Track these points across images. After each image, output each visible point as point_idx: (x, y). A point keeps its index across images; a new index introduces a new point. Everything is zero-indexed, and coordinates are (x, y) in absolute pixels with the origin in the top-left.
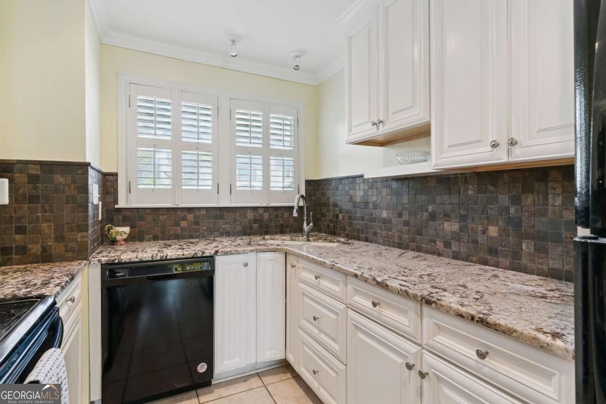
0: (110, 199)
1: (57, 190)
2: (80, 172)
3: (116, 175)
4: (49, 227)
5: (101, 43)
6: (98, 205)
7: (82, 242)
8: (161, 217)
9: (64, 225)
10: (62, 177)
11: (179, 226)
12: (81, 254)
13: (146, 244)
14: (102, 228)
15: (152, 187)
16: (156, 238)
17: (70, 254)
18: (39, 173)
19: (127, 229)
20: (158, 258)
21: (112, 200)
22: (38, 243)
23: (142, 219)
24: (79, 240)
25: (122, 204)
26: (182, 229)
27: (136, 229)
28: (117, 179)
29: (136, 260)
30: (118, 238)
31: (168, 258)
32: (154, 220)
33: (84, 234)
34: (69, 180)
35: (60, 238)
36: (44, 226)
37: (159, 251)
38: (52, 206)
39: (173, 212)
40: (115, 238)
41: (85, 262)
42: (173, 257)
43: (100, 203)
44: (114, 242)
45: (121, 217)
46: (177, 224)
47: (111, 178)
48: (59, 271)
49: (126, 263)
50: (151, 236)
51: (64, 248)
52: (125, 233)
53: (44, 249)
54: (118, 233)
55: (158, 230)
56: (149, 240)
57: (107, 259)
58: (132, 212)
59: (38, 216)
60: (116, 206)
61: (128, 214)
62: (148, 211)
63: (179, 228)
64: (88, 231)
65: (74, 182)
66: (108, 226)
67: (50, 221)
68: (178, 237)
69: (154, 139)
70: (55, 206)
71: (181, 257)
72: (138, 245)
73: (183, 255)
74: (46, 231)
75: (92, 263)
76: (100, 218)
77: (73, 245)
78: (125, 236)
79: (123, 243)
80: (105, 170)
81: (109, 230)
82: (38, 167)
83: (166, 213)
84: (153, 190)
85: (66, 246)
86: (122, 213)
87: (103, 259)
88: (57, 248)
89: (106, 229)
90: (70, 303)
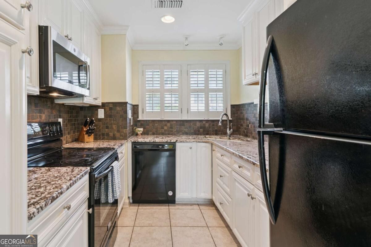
0: (136, 116)
1: (117, 113)
2: (125, 106)
3: (138, 106)
4: (115, 126)
5: (132, 50)
6: (131, 119)
7: (125, 133)
8: (156, 124)
9: (119, 126)
10: (119, 108)
11: (163, 129)
12: (125, 138)
13: (149, 136)
14: (133, 129)
15: (152, 110)
16: (153, 134)
17: (121, 137)
18: (112, 107)
19: (142, 129)
20: (152, 141)
21: (136, 117)
22: (112, 132)
23: (148, 125)
24: (124, 132)
25: (140, 118)
26: (165, 130)
27: (146, 130)
28: (138, 108)
29: (144, 141)
30: (139, 133)
31: (156, 142)
32: (153, 126)
33: (126, 130)
34: (121, 109)
35: (118, 131)
36: (114, 126)
37: (153, 139)
38: (116, 119)
39: (161, 122)
40: (137, 133)
41: (126, 141)
42: (158, 142)
43: (132, 118)
44: (137, 134)
45: (140, 124)
46: (162, 128)
47: (136, 107)
48: (118, 143)
49: (140, 142)
50: (151, 133)
51: (119, 135)
52: (141, 131)
53: (114, 135)
54: (138, 130)
55: (154, 130)
56: (151, 135)
57: (133, 140)
58: (144, 122)
59: (112, 123)
60: (138, 119)
61: (142, 122)
62: (150, 122)
63: (163, 130)
64: (127, 129)
65: (123, 109)
66: (135, 127)
67: (115, 124)
68: (163, 134)
69: (153, 89)
70: (117, 119)
71: (161, 142)
72: (146, 136)
73: (162, 141)
74: (115, 128)
75: (129, 141)
76: (132, 124)
77: (122, 134)
78: (141, 132)
79: (140, 135)
80: (134, 104)
81: (135, 130)
82: (112, 104)
83: (158, 123)
84: (152, 112)
85: (120, 134)
86: (140, 122)
87: (132, 140)
88: (117, 135)
89: (134, 129)
90: (121, 154)
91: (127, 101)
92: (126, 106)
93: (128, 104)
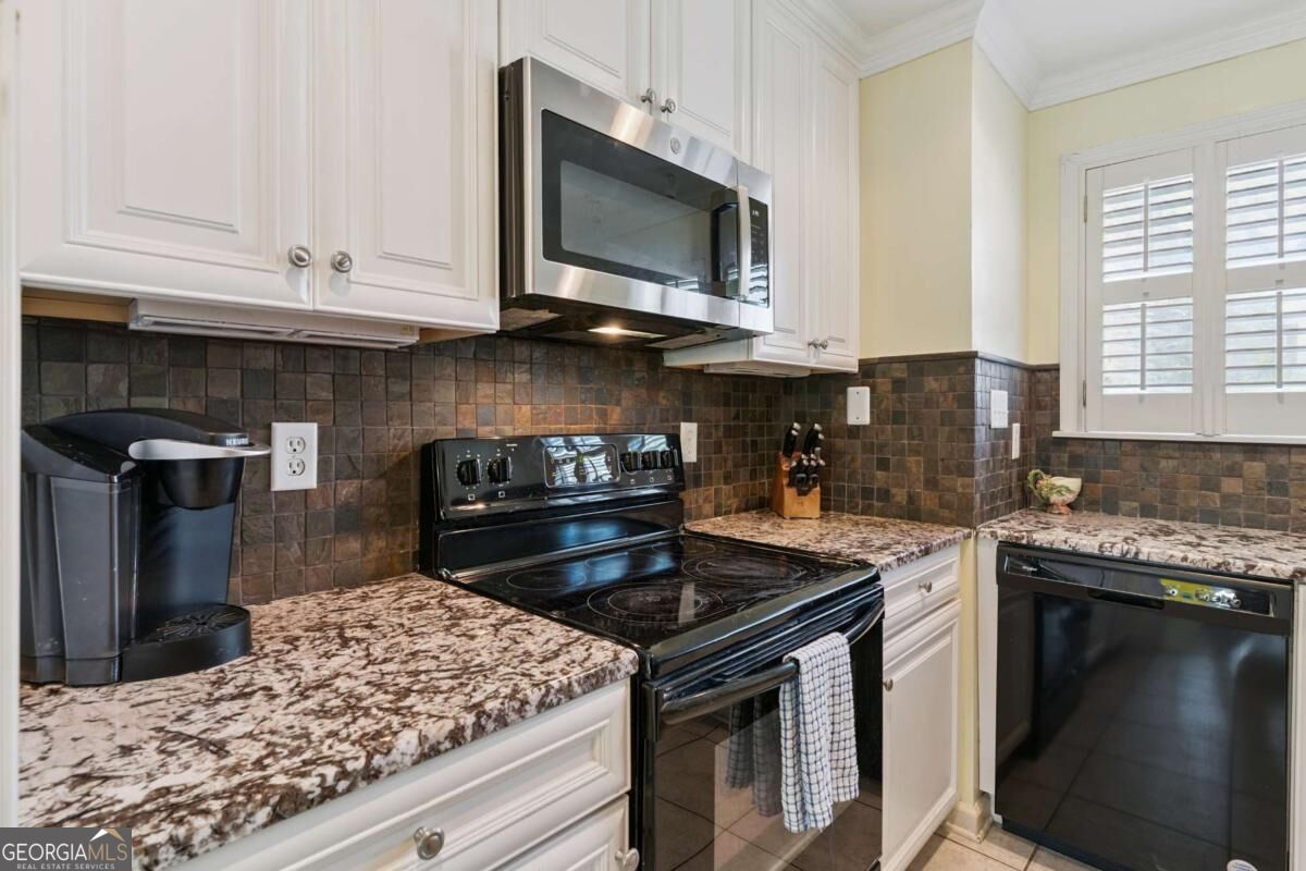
0: (1042, 418)
1: (928, 403)
2: (962, 369)
3: (1055, 369)
4: (918, 462)
5: (1029, 112)
6: (1005, 434)
7: (963, 494)
8: (1163, 463)
9: (936, 462)
10: (936, 380)
11: (1216, 488)
12: (962, 515)
13: (1121, 519)
14: (1022, 477)
15: (1138, 391)
16: (1147, 511)
17: (946, 513)
18: (905, 375)
19: (1074, 484)
20: (1116, 553)
21: (1047, 421)
22: (903, 488)
23: (1113, 463)
24: (960, 490)
25: (1067, 429)
26: (1225, 498)
27: (1100, 485)
28: (1058, 379)
29: (1065, 547)
30: (1054, 498)
31: (1142, 557)
32: (1144, 469)
33: (967, 480)
34: (945, 386)
35: (931, 483)
36: (911, 460)
37: (1126, 540)
38: (920, 429)
39: (1199, 454)
40: (1048, 499)
41: (967, 531)
42: (1155, 559)
43: (1016, 427)
44: (1047, 506)
45: (1065, 457)
46: (1209, 484)
47: (1045, 375)
49: (1040, 549)
50: (1136, 504)
51: (937, 500)
52: (1068, 490)
53: (911, 498)
54: (1052, 487)
55: (1153, 493)
56: (1131, 514)
57: (1007, 533)
58: (1091, 447)
59: (904, 444)
60: (1055, 434)
61: (1081, 450)
62: (1127, 447)
63: (1216, 494)
64: (973, 476)
65: (952, 388)
66: (1033, 472)
67: (918, 453)
68: (1211, 517)
69: (1144, 280)
70: (925, 429)
71: (1178, 562)
72: (1094, 520)
73: (1185, 559)
74: (914, 470)
75: (981, 535)
76: (1015, 453)
77: (948, 496)
78: (1070, 498)
79: (1064, 510)
80: (1033, 361)
81: (1036, 482)
82: (904, 366)
83: (1177, 454)
84: (1141, 398)
85: (940, 498)
86: (1068, 449)
87: (1000, 532)
88: (928, 500)
89: (1030, 478)
90: (924, 590)
91: (974, 349)
92: (971, 371)
93: (978, 362)
